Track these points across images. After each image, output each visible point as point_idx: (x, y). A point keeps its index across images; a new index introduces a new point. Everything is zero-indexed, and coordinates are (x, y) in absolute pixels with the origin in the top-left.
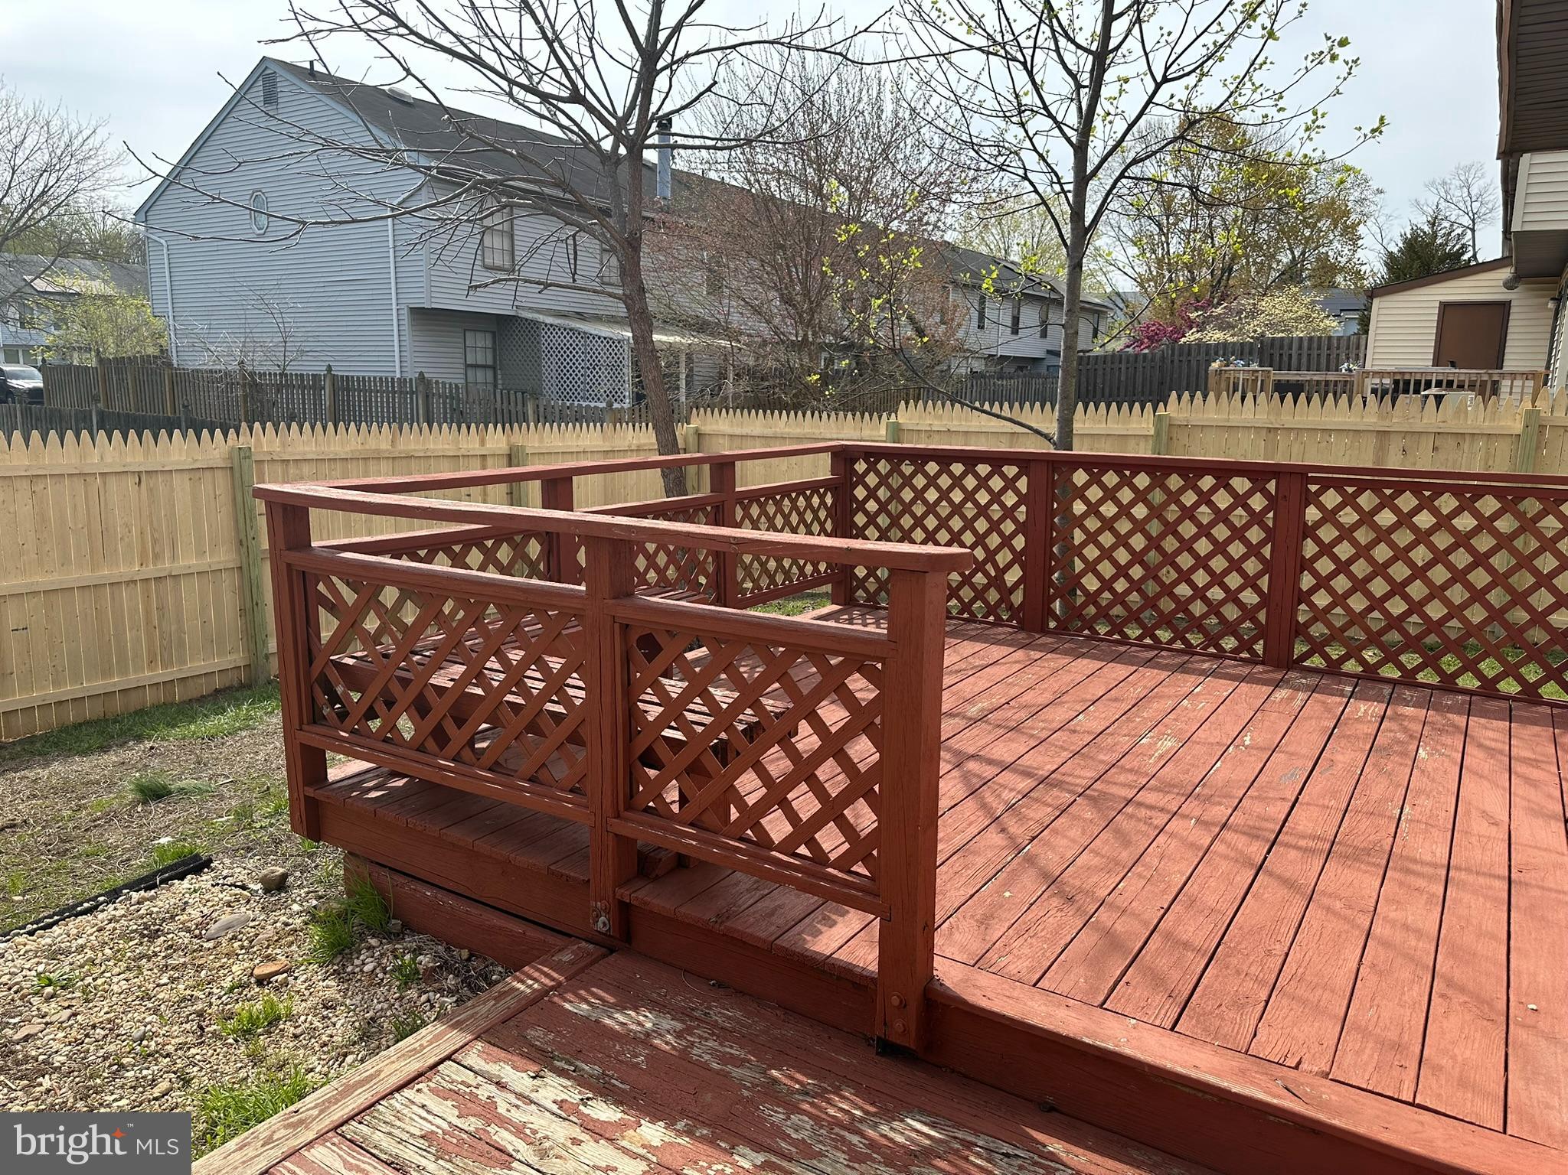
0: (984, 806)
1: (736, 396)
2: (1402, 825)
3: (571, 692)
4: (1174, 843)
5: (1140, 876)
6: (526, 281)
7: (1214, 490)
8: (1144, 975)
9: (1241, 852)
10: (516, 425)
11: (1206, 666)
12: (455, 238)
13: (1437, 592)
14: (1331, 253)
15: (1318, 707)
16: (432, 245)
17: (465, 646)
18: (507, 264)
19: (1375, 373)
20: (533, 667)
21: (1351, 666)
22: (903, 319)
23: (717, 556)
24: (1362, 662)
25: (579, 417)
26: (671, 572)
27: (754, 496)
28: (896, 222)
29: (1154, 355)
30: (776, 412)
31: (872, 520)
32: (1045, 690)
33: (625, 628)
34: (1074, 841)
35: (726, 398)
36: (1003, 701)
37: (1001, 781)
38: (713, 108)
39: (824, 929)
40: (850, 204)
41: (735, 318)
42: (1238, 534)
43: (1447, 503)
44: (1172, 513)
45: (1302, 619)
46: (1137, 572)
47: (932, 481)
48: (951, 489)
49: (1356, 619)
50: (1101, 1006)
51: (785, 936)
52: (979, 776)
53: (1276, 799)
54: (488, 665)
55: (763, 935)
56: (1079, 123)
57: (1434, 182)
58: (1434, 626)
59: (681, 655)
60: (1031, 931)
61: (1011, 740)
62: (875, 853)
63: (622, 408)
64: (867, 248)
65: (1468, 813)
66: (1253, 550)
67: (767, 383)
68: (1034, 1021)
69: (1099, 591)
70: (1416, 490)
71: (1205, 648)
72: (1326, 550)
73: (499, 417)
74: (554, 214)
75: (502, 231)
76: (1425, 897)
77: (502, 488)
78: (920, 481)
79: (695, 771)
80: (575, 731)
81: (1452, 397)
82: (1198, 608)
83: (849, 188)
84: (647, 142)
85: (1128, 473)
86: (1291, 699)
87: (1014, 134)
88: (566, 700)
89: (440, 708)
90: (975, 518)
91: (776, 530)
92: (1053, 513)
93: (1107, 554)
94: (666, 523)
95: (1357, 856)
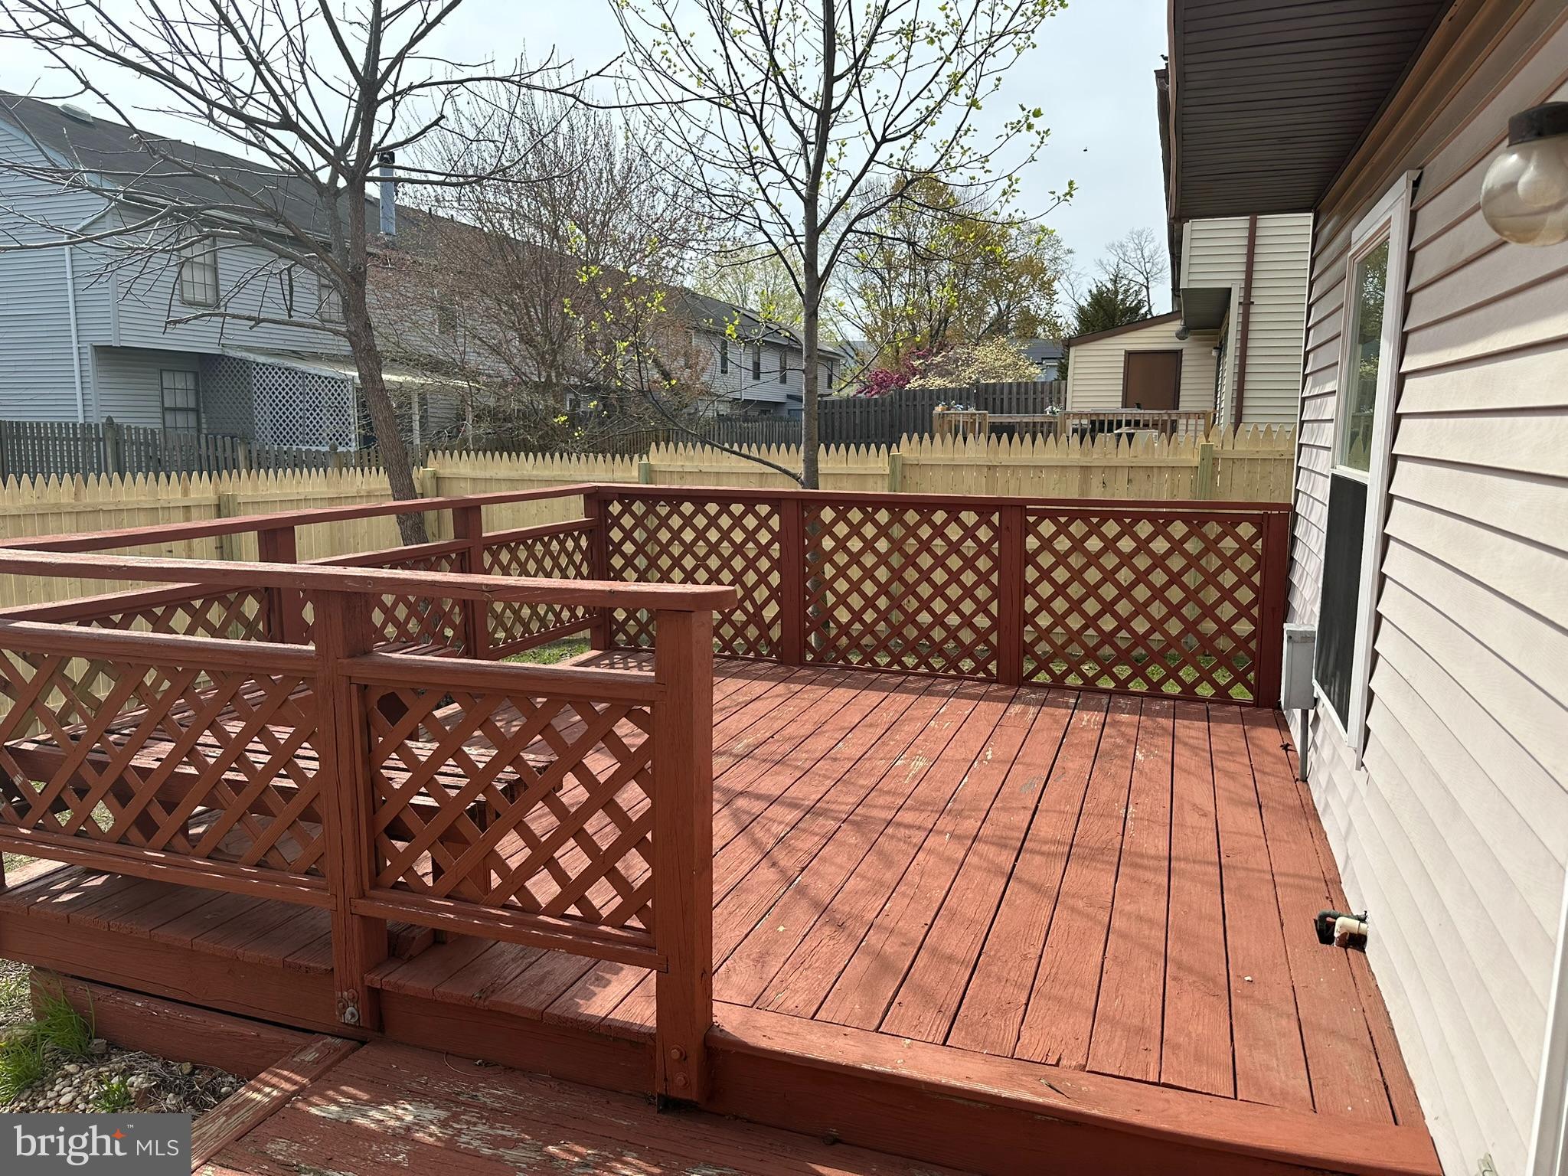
0: (755, 842)
1: (477, 439)
2: (1129, 823)
3: (302, 763)
4: (932, 860)
5: (904, 894)
6: (234, 317)
7: (946, 523)
8: (915, 993)
9: (993, 863)
10: (225, 473)
11: (948, 687)
12: (146, 271)
13: (1140, 609)
14: (1032, 307)
15: (1047, 719)
16: (120, 278)
17: (172, 720)
18: (211, 299)
19: (1075, 415)
20: (256, 739)
21: (1073, 680)
22: (650, 361)
23: (466, 606)
24: (1082, 675)
25: (298, 462)
26: (413, 626)
27: (503, 541)
28: (635, 266)
29: (884, 400)
30: (522, 454)
31: (629, 562)
32: (806, 721)
33: (364, 689)
34: (841, 867)
35: (466, 440)
36: (768, 735)
37: (770, 815)
38: (439, 144)
39: (597, 990)
40: (588, 248)
41: (472, 358)
42: (969, 563)
43: (1144, 529)
44: (911, 545)
45: (1028, 639)
46: (882, 603)
47: (688, 521)
48: (707, 528)
49: (1074, 636)
50: (877, 1030)
51: (557, 1003)
52: (748, 813)
53: (1019, 809)
54: (201, 740)
55: (532, 1005)
56: (808, 177)
57: (1113, 245)
58: (1140, 640)
59: (430, 714)
60: (806, 965)
61: (777, 773)
62: (649, 903)
63: (349, 451)
64: (610, 290)
65: (1181, 807)
66: (983, 578)
67: (510, 425)
68: (814, 1055)
69: (850, 623)
70: (1118, 517)
71: (946, 671)
72: (1045, 575)
73: (205, 464)
74: (265, 246)
75: (204, 265)
76: (1153, 888)
77: (211, 541)
78: (676, 522)
79: (451, 837)
80: (309, 806)
81: (1140, 434)
82: (938, 634)
83: (586, 231)
84: (369, 174)
85: (870, 509)
86: (1024, 713)
87: (747, 184)
88: (297, 774)
89: (144, 792)
90: (732, 556)
91: (528, 575)
92: (805, 550)
93: (855, 587)
94: (407, 572)
95: (1094, 855)
